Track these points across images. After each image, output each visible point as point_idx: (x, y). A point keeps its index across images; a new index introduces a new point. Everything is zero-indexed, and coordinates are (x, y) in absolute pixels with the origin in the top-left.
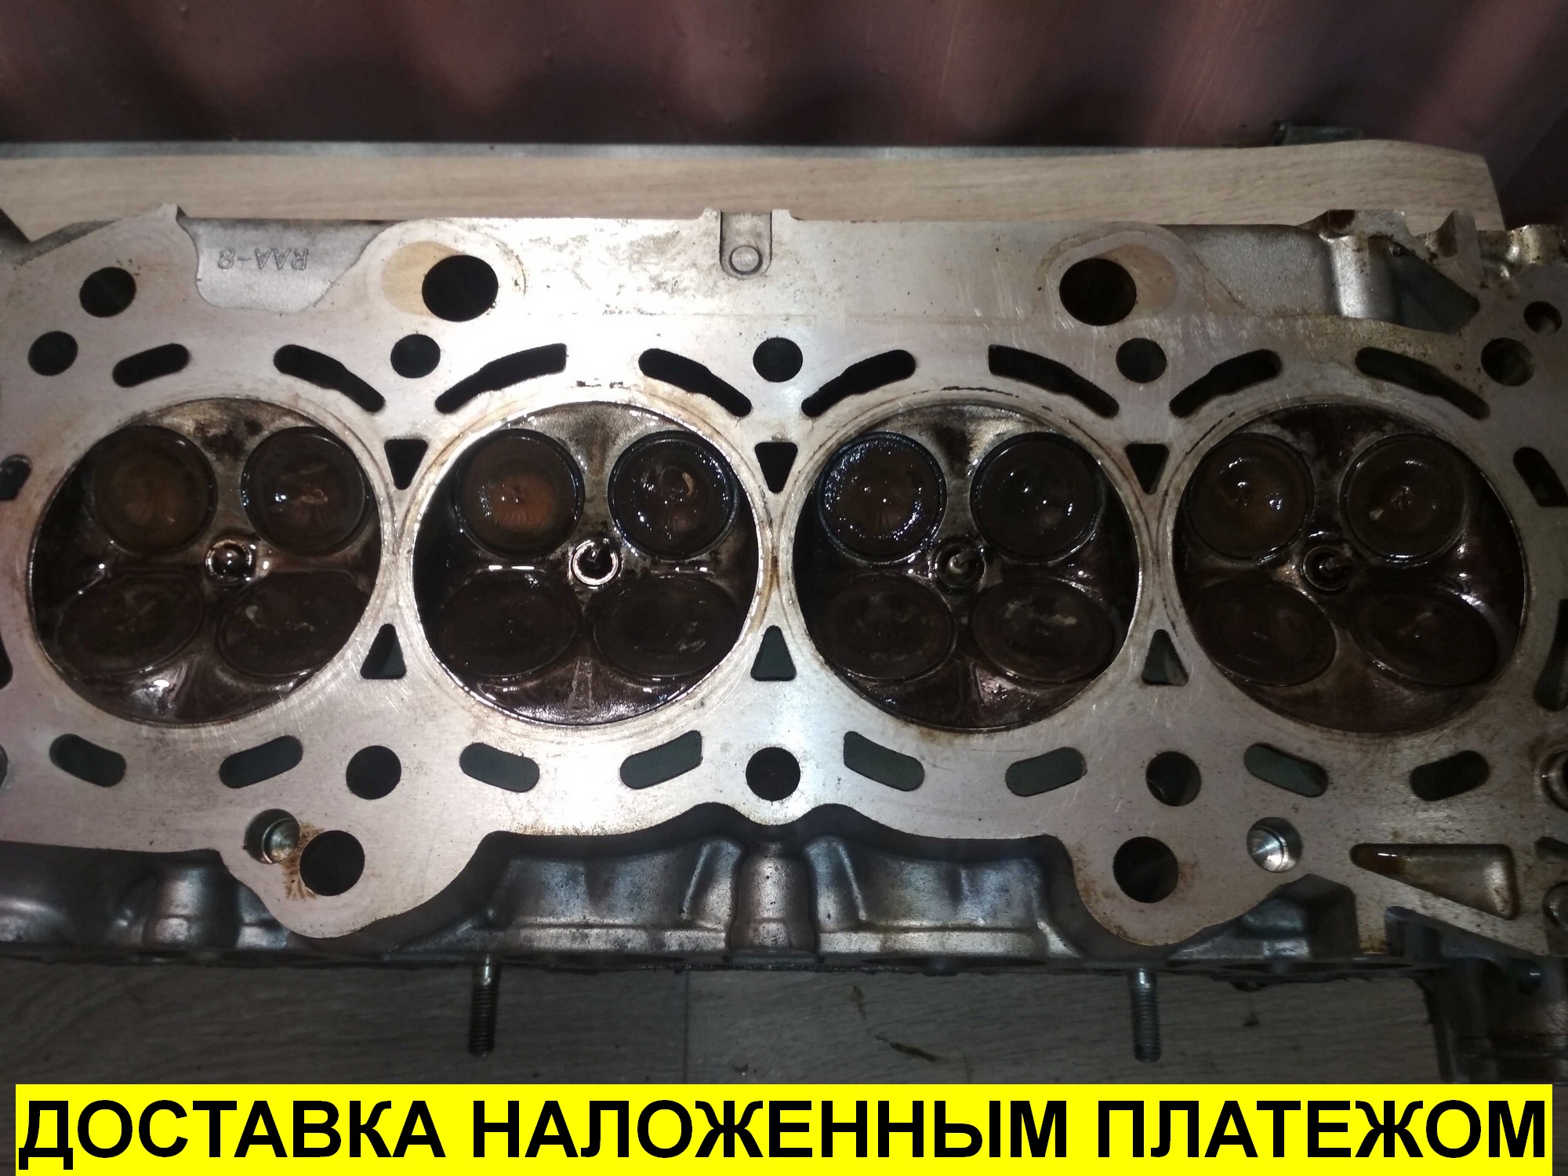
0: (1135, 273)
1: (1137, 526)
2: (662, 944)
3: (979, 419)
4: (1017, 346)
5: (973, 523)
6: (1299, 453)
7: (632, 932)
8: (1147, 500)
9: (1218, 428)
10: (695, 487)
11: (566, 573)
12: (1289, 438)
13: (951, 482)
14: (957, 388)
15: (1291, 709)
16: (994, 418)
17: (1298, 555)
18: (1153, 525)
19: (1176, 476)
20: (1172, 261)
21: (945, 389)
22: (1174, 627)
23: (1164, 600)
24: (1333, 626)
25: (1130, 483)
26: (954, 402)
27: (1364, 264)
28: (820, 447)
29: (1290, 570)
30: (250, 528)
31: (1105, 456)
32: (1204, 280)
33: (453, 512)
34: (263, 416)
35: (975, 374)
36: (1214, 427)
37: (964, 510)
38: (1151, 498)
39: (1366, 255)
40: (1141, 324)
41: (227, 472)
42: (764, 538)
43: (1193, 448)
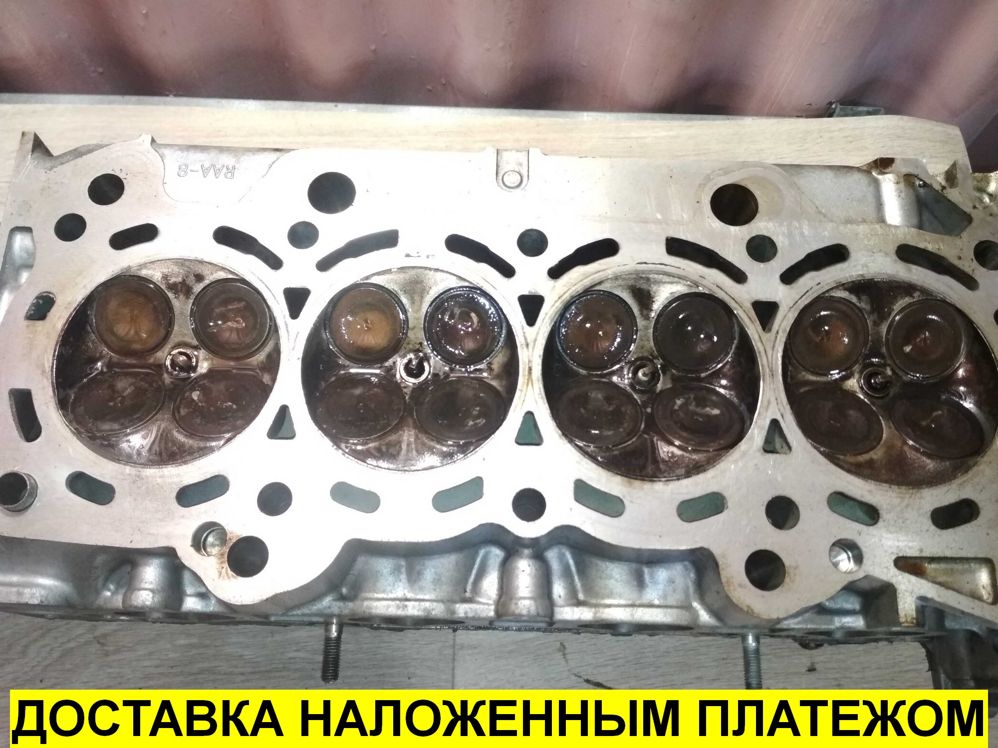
0: (757, 194)
1: (759, 353)
2: (453, 612)
3: (659, 283)
4: (684, 238)
5: (654, 349)
6: (860, 310)
7: (435, 604)
8: (766, 336)
9: (810, 292)
10: (479, 322)
11: (395, 375)
12: (854, 299)
13: (640, 322)
14: (646, 263)
15: (856, 470)
16: (669, 283)
17: (858, 373)
18: (770, 352)
19: (784, 321)
20: (781, 187)
21: (638, 263)
22: (782, 416)
23: (776, 399)
24: (881, 418)
25: (755, 325)
26: (643, 272)
27: (901, 192)
28: (559, 298)
29: (853, 384)
30: (195, 342)
31: (739, 308)
32: (801, 199)
33: (326, 335)
34: (205, 271)
35: (658, 254)
36: (808, 291)
37: (648, 340)
38: (768, 335)
39: (902, 185)
40: (760, 226)
41: (182, 306)
42: (523, 355)
43: (794, 305)
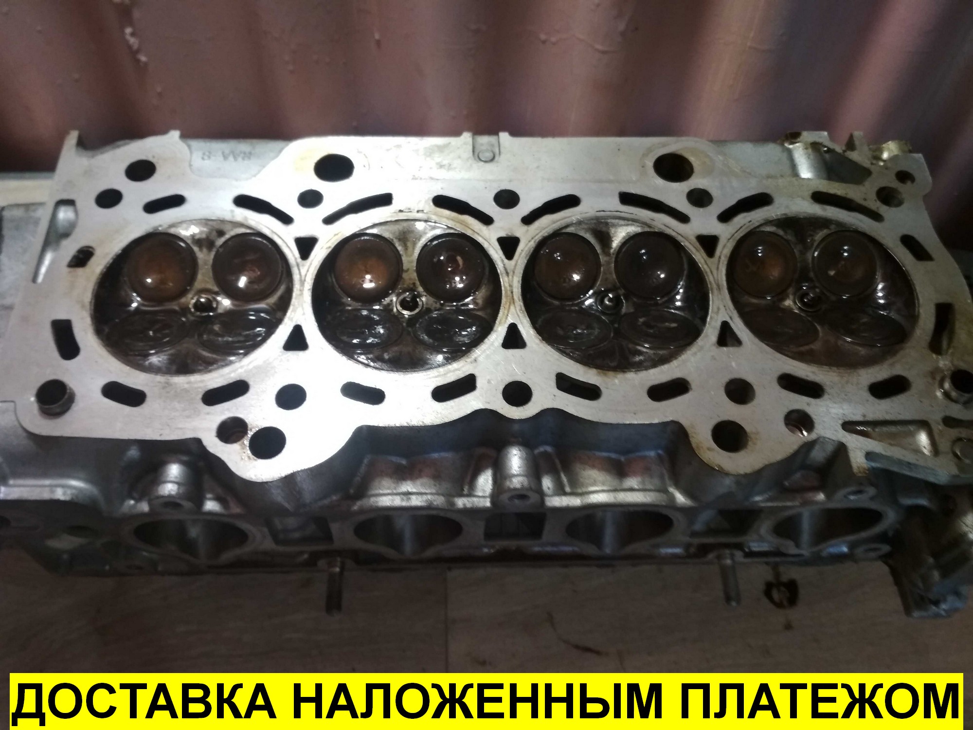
0: (692, 159)
1: (706, 273)
2: (453, 504)
3: (614, 225)
4: (634, 192)
5: (617, 281)
6: (787, 241)
7: (436, 497)
8: (709, 261)
9: (743, 228)
10: (464, 264)
11: (392, 310)
12: (781, 232)
13: (603, 259)
14: (604, 211)
15: (800, 357)
16: (624, 225)
17: (792, 295)
18: (715, 272)
19: (724, 250)
20: (711, 155)
21: (597, 211)
22: (731, 318)
23: (725, 306)
24: (816, 324)
25: (700, 253)
26: (603, 218)
27: (810, 155)
28: (532, 238)
29: (788, 303)
30: (216, 289)
31: (685, 241)
32: (728, 162)
33: (332, 279)
34: (226, 228)
35: (613, 204)
36: (741, 227)
37: (611, 273)
38: (712, 260)
39: (810, 150)
40: (696, 182)
41: (205, 258)
42: (504, 281)
43: (731, 237)
